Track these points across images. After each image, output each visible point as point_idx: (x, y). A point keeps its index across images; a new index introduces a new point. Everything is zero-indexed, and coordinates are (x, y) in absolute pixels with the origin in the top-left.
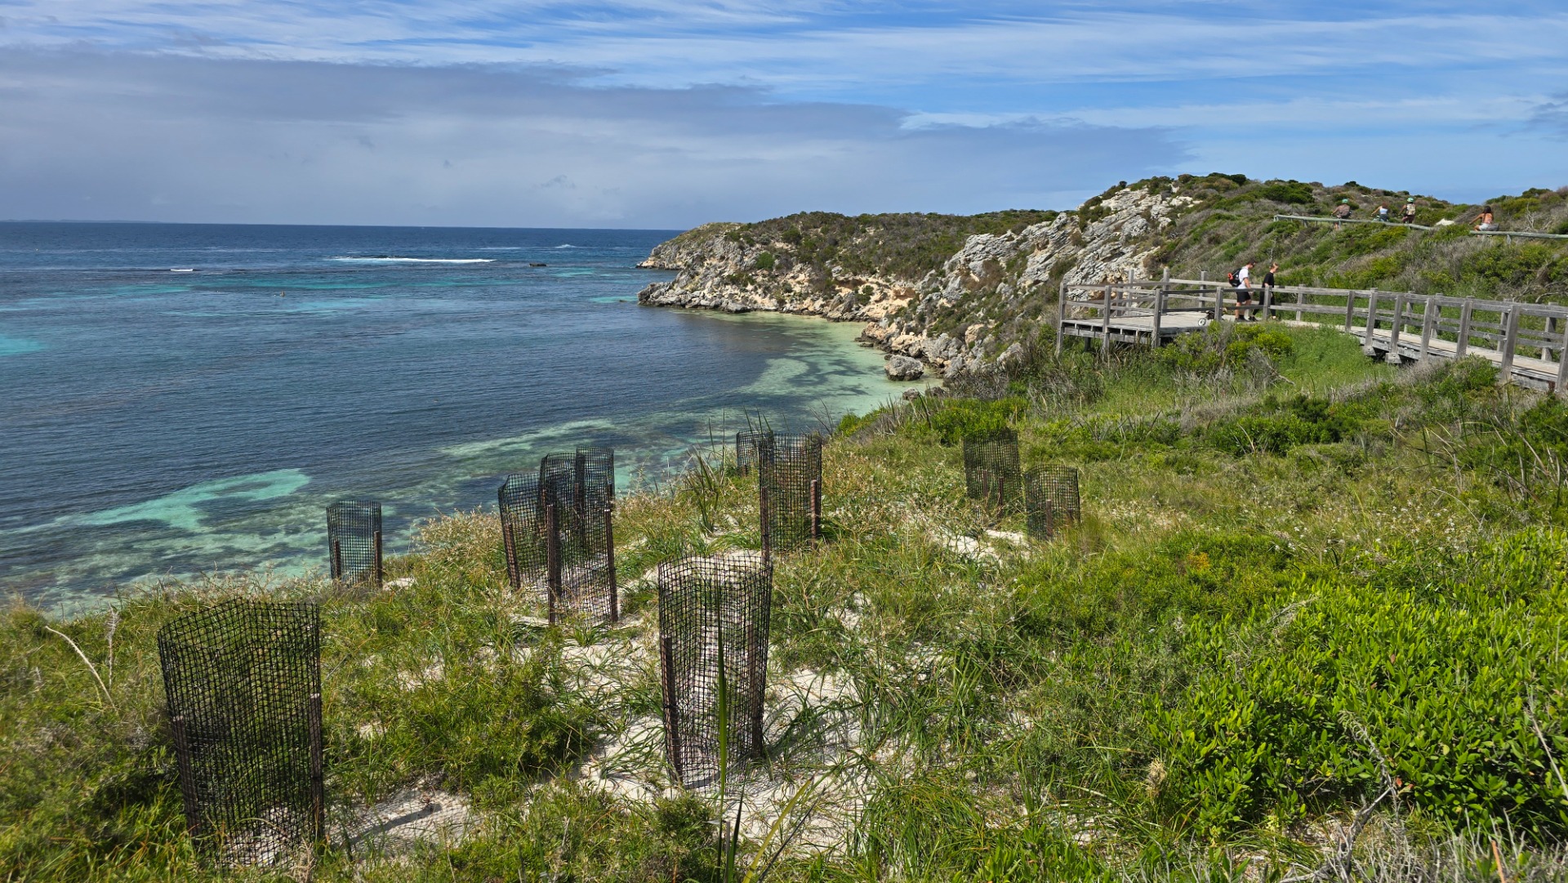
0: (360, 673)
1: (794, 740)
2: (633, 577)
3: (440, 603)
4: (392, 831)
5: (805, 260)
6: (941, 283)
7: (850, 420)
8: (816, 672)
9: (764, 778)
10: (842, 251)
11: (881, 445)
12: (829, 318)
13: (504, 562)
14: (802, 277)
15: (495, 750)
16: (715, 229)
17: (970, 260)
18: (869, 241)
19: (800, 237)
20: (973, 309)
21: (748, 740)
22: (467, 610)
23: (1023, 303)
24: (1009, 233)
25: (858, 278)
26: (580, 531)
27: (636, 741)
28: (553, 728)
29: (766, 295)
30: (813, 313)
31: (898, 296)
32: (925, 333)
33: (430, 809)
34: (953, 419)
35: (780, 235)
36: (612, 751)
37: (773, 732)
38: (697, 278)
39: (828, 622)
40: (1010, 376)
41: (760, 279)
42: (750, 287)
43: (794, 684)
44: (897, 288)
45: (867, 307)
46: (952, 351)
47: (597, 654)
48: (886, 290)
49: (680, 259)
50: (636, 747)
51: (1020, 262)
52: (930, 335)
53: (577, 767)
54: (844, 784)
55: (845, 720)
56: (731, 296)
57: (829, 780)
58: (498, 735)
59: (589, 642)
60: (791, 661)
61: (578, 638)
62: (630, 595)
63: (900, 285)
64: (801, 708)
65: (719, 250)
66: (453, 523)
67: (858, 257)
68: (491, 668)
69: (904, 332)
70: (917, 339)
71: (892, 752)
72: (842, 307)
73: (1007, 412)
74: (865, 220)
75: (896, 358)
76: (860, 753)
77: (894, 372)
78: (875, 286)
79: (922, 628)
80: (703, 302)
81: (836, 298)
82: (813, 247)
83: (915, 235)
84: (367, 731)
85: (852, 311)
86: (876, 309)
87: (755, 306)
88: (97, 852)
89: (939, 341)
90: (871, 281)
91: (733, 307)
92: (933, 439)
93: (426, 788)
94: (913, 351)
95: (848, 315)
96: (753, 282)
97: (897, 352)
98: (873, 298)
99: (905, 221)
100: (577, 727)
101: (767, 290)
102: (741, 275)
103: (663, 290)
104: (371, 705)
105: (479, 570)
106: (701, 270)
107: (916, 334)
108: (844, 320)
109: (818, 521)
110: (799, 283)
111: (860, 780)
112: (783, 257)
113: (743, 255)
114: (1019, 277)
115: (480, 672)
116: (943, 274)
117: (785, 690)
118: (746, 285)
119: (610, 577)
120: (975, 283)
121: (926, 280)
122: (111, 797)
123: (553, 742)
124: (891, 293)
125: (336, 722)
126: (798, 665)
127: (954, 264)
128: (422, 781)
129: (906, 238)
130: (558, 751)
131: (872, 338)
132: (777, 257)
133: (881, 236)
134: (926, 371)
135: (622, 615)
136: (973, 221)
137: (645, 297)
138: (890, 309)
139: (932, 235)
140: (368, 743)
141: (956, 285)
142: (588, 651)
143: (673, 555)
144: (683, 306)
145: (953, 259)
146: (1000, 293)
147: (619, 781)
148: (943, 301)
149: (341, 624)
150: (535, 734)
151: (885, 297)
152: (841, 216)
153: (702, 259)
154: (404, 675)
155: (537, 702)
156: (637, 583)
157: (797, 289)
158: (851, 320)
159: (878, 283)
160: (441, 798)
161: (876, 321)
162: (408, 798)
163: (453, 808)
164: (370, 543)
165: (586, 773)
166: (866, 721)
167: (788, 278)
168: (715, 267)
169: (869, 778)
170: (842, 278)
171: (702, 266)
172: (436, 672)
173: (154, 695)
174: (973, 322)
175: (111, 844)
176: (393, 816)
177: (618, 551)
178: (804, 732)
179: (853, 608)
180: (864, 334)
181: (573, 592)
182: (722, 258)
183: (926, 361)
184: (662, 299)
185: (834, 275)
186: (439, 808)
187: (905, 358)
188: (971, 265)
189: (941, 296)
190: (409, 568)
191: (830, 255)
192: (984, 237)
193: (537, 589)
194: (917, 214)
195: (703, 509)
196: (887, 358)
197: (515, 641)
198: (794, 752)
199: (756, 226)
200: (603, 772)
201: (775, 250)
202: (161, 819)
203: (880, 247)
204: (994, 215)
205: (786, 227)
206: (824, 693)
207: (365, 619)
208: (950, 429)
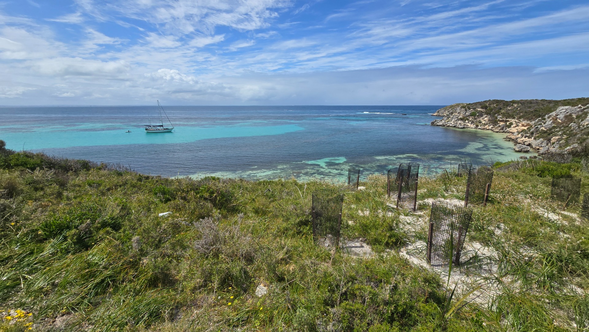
0: (351, 208)
1: (471, 263)
2: (421, 200)
3: (370, 196)
4: (353, 249)
5: (487, 114)
6: (543, 122)
7: (499, 164)
8: (482, 245)
9: (459, 272)
10: (503, 111)
11: (511, 173)
12: (494, 131)
13: (387, 188)
14: (486, 119)
15: (379, 238)
16: (458, 105)
17: (558, 115)
18: (514, 109)
19: (487, 107)
20: (556, 131)
21: (454, 258)
22: (377, 199)
23: (582, 130)
24: (580, 106)
25: (507, 119)
26: (407, 184)
27: (418, 247)
28: (395, 237)
29: (472, 124)
30: (488, 130)
31: (523, 125)
32: (533, 138)
33: (362, 247)
34: (545, 168)
35: (480, 106)
36: (410, 247)
37: (463, 259)
38: (450, 118)
39: (489, 231)
40: (572, 155)
41: (471, 119)
42: (467, 121)
43: (473, 246)
44: (523, 123)
45: (510, 129)
46: (544, 145)
47: (409, 219)
48: (518, 124)
49: (445, 113)
50: (417, 249)
51: (583, 116)
52: (535, 139)
53: (400, 249)
54: (488, 284)
55: (491, 263)
56: (460, 124)
57: (483, 281)
58: (380, 234)
59: (407, 215)
60: (473, 239)
61: (404, 214)
62: (420, 205)
63: (525, 122)
64: (474, 254)
65: (458, 111)
66: (376, 176)
67: (509, 113)
68: (380, 216)
69: (524, 137)
70: (529, 140)
71: (510, 280)
72: (499, 128)
73: (570, 168)
74: (514, 102)
75: (518, 145)
76: (496, 276)
77: (517, 149)
78: (514, 122)
79: (529, 242)
80: (450, 125)
81: (498, 125)
82: (492, 110)
83: (534, 106)
84: (350, 223)
85: (503, 130)
86: (513, 129)
87: (468, 127)
88: (297, 233)
89: (538, 141)
90: (513, 121)
91: (460, 127)
92: (534, 174)
93: (361, 241)
94: (526, 143)
95: (502, 131)
96: (468, 120)
97: (519, 143)
98: (512, 126)
99: (531, 102)
100: (401, 238)
101: (472, 122)
102: (464, 118)
103: (438, 121)
104: (351, 217)
105: (381, 190)
106: (452, 116)
107: (529, 138)
108: (500, 132)
109: (487, 196)
110: (484, 120)
111: (495, 285)
112: (480, 113)
113: (466, 112)
114: (582, 121)
115: (377, 216)
116: (545, 119)
117: (469, 247)
118: (466, 121)
119: (415, 198)
120: (559, 122)
121: (536, 121)
122: (301, 223)
123: (394, 241)
124: (520, 125)
125: (344, 219)
126: (475, 241)
127: (551, 116)
128: (361, 239)
129: (530, 107)
130: (395, 243)
131: (510, 138)
132: (478, 113)
133: (519, 107)
134: (531, 150)
135: (417, 210)
136: (562, 102)
137: (433, 123)
138: (519, 130)
139: (541, 106)
140: (350, 226)
141: (550, 123)
142: (406, 218)
143: (434, 196)
144: (444, 126)
145: (550, 114)
146: (571, 127)
147: (411, 257)
148: (543, 128)
149: (348, 196)
150: (390, 237)
151: (518, 126)
152: (504, 101)
153: (452, 113)
154: (360, 212)
155: (391, 229)
156: (422, 202)
157: (484, 122)
158: (503, 132)
159: (515, 122)
160: (364, 245)
161: (513, 133)
162: (357, 242)
163: (367, 248)
164: (357, 175)
165: (402, 251)
166: (500, 267)
167: (481, 119)
168: (456, 116)
169: (499, 286)
170: (501, 120)
171: (452, 115)
172: (367, 213)
173: (310, 204)
174: (556, 136)
175: (299, 233)
176: (353, 245)
177: (418, 191)
178: (475, 262)
179: (499, 228)
180: (507, 137)
181: (404, 199)
182: (459, 113)
183: (532, 147)
184: (438, 124)
185: (498, 118)
186: (364, 247)
187: (523, 145)
188: (558, 116)
189: (542, 126)
190: (364, 184)
191: (498, 112)
192: (567, 107)
193: (394, 197)
194: (536, 100)
195: (445, 184)
196: (515, 145)
197: (387, 210)
198: (470, 267)
199: (472, 104)
200: (407, 253)
201: (478, 111)
202: (308, 230)
203: (518, 110)
204: (572, 100)
205: (483, 105)
206: (484, 253)
207: (353, 196)
208: (543, 172)
